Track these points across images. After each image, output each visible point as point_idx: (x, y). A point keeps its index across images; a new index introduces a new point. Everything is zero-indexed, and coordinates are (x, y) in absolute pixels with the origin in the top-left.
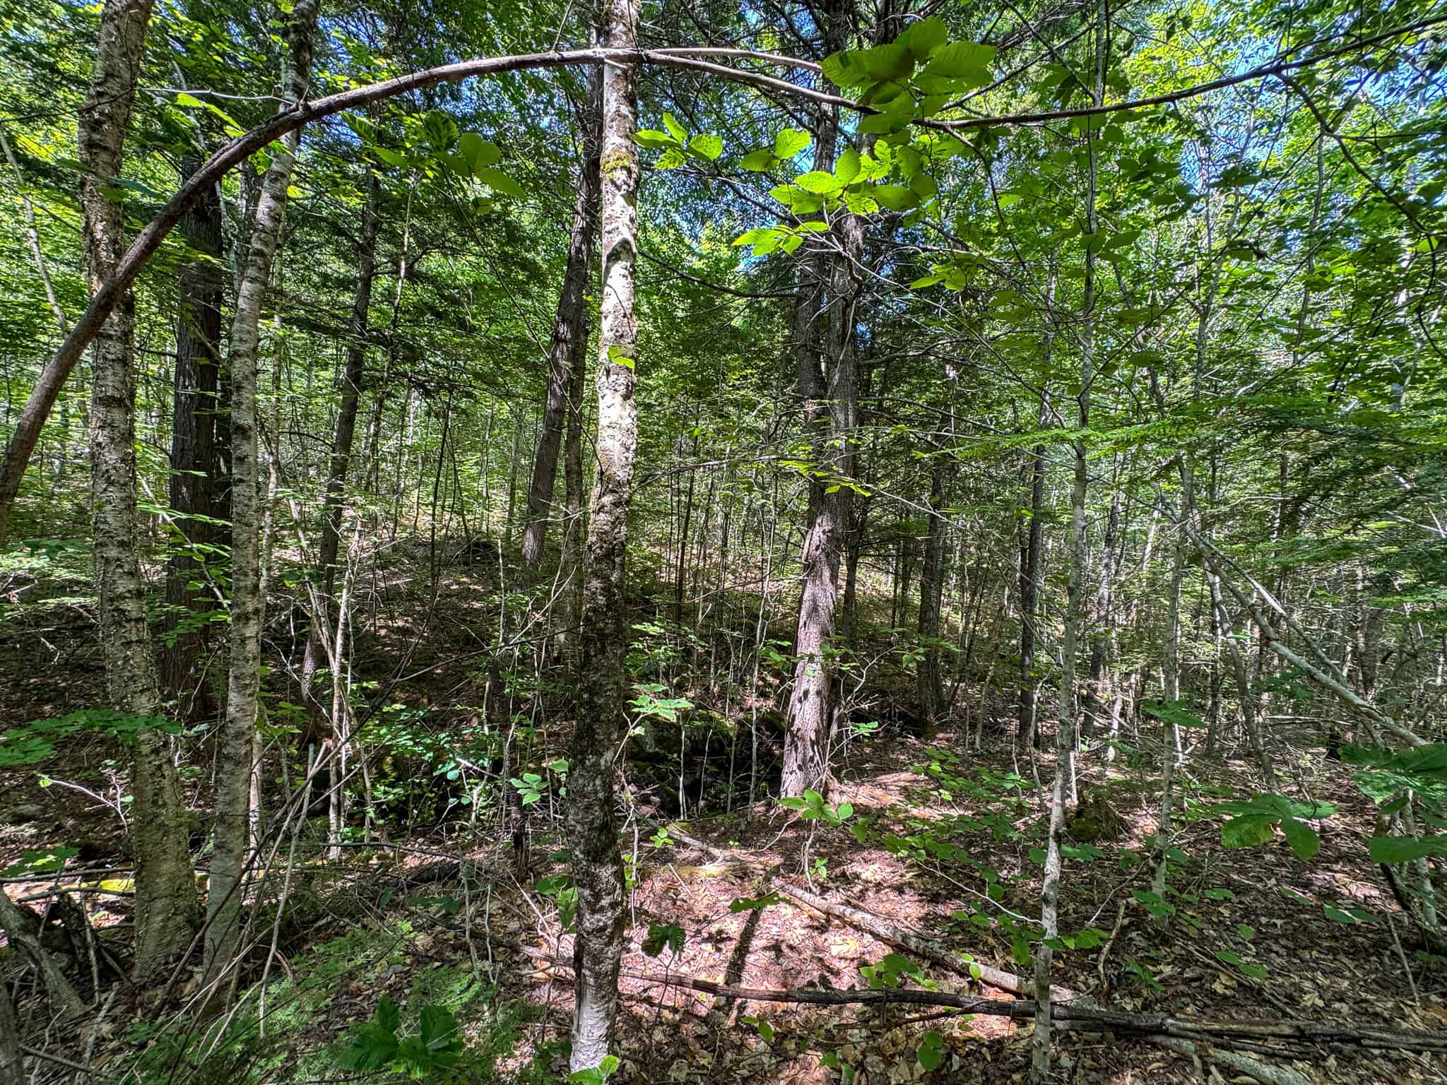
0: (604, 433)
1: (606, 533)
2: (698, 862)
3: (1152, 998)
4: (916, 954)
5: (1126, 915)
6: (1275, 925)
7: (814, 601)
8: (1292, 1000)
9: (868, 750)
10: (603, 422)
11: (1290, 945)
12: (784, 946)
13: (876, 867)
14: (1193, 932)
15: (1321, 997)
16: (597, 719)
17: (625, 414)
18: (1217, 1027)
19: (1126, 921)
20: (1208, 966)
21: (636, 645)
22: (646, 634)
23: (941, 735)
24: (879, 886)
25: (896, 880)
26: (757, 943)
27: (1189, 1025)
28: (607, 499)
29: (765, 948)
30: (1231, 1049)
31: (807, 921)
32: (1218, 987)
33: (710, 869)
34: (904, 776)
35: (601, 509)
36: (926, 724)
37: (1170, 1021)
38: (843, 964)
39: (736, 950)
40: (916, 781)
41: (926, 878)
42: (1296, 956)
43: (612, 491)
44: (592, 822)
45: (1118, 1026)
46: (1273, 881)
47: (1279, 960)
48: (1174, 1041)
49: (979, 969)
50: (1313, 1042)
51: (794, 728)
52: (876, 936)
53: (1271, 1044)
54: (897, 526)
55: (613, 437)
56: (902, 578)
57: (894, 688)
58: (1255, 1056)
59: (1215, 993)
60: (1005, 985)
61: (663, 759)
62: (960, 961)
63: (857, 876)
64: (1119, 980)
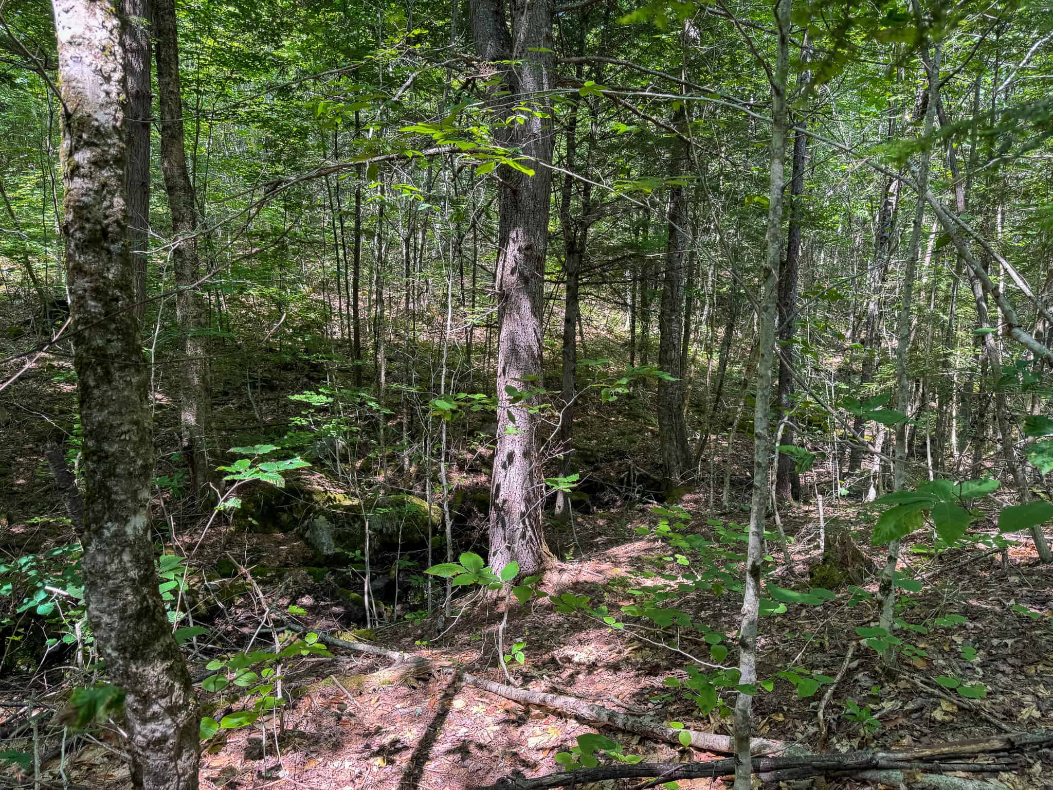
0: (65, 54)
1: (86, 206)
2: (372, 669)
3: (869, 736)
4: (624, 732)
5: (855, 657)
6: (1006, 645)
7: (513, 341)
8: (1009, 716)
9: (601, 522)
10: (63, 35)
11: (1018, 662)
12: (472, 747)
13: (591, 648)
14: (920, 664)
15: (1039, 709)
16: (111, 473)
17: (95, 23)
18: (928, 752)
19: (855, 664)
20: (931, 695)
21: (297, 421)
22: (308, 406)
23: (687, 497)
24: (592, 667)
25: (612, 657)
26: (438, 748)
27: (900, 756)
28: (83, 157)
29: (449, 752)
30: (939, 771)
31: (504, 716)
32: (938, 715)
33: (384, 675)
34: (638, 545)
35: (75, 171)
36: (669, 485)
37: (881, 754)
38: (541, 755)
39: (412, 760)
40: (651, 549)
41: (647, 651)
42: (1022, 672)
43: (89, 144)
44: (123, 610)
45: (827, 768)
46: (1012, 602)
47: (1004, 679)
48: (884, 773)
49: (690, 736)
50: (1022, 752)
51: (499, 501)
52: (580, 719)
53: (982, 760)
54: (631, 246)
55: (78, 60)
56: (641, 314)
57: (635, 447)
58: (963, 774)
59: (934, 721)
60: (717, 747)
61: (347, 562)
62: (670, 731)
63: (569, 660)
64: (839, 724)
